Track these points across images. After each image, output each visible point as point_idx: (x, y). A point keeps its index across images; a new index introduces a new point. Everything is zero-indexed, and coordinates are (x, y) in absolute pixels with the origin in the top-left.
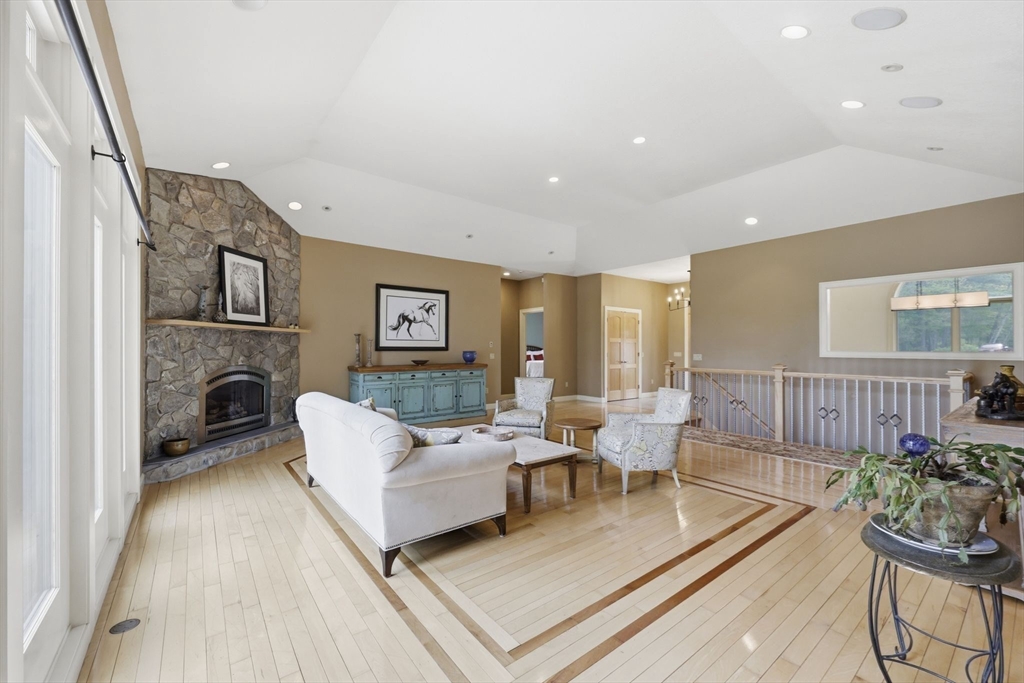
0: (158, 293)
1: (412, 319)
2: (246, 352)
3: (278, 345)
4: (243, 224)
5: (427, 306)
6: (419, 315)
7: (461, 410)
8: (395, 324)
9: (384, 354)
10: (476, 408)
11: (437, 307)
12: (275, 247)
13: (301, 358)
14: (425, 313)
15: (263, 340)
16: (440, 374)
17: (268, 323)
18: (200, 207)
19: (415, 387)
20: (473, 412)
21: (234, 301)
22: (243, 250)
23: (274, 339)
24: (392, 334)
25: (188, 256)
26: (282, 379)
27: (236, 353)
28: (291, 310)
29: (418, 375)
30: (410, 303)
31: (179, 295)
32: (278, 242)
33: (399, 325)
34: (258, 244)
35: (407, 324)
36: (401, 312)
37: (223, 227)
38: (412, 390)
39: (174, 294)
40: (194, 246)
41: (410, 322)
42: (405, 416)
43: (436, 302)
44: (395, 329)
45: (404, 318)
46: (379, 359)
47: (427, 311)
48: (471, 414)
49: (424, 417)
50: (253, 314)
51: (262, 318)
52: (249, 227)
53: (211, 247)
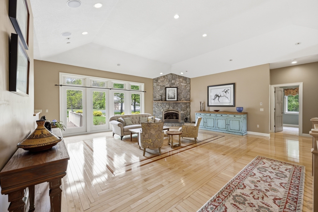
0: (155, 98)
1: (220, 96)
2: (173, 107)
3: (182, 105)
4: (171, 81)
5: (225, 91)
6: (222, 94)
7: (229, 130)
8: (214, 98)
9: (211, 108)
10: (237, 131)
11: (230, 90)
12: (181, 83)
13: (191, 108)
14: (225, 93)
15: (178, 104)
16: (220, 115)
17: (177, 101)
18: (162, 81)
19: (211, 119)
20: (235, 132)
21: (168, 97)
22: (172, 87)
23: (181, 104)
24: (213, 101)
25: (160, 90)
26: (184, 113)
27: (170, 107)
28: (186, 97)
29: (212, 115)
30: (219, 90)
31: (158, 97)
32: (182, 82)
33: (215, 98)
34: (176, 84)
35: (218, 97)
36: (216, 94)
37: (167, 84)
38: (210, 119)
39: (157, 97)
40: (161, 89)
41: (219, 97)
42: (207, 127)
43: (229, 88)
44: (214, 100)
45: (217, 96)
46: (209, 109)
47: (226, 92)
48: (234, 133)
49: (214, 129)
50: (173, 99)
51: (176, 99)
52: (173, 81)
53: (164, 88)
